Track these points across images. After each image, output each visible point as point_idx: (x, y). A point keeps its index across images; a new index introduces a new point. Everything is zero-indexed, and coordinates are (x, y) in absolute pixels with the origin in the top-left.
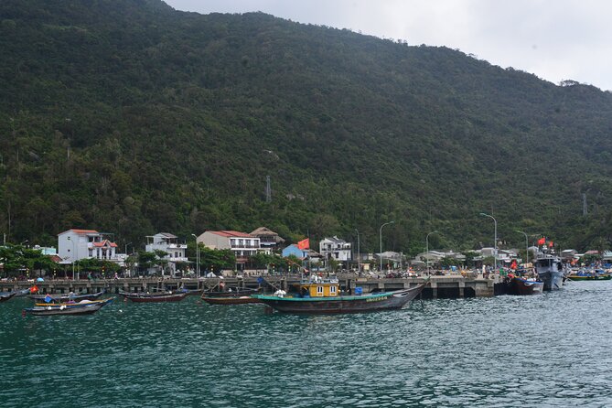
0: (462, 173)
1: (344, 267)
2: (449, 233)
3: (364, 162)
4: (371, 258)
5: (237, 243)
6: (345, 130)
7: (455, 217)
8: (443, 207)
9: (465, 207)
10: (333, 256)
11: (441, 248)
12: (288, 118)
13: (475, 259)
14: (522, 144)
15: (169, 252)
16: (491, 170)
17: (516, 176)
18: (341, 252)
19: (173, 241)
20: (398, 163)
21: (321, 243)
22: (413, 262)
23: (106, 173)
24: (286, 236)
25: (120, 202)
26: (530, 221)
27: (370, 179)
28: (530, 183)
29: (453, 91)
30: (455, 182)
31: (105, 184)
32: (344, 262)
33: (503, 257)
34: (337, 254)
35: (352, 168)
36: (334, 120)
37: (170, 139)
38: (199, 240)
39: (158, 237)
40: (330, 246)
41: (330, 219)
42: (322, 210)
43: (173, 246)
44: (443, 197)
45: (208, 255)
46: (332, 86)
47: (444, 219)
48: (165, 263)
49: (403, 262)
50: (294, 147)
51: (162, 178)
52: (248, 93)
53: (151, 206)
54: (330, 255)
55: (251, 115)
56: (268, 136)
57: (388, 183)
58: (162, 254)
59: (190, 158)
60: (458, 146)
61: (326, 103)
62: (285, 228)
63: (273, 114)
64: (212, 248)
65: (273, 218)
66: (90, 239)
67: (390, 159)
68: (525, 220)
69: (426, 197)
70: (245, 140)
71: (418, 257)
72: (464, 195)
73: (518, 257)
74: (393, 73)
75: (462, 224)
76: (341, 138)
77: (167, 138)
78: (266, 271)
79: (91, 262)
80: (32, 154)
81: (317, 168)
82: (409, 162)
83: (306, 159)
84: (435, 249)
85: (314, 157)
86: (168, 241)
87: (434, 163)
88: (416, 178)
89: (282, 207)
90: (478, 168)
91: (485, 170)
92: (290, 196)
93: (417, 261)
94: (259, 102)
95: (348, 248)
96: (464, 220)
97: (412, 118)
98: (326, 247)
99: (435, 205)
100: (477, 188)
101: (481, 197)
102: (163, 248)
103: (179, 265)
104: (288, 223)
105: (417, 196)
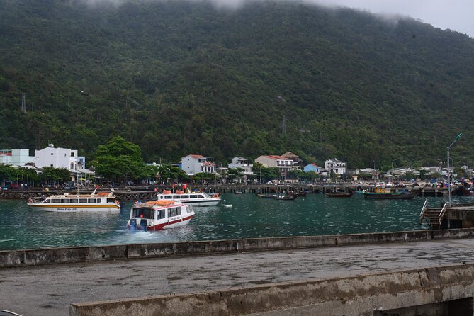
0: (413, 111)
1: (341, 178)
2: (404, 155)
3: (344, 104)
4: (357, 173)
5: (280, 163)
6: (330, 81)
7: (408, 143)
8: (400, 137)
9: (416, 137)
10: (335, 171)
11: (401, 166)
12: (289, 71)
13: (427, 174)
14: (456, 89)
15: (243, 168)
16: (433, 109)
17: (451, 113)
18: (339, 169)
19: (245, 162)
20: (368, 104)
21: (327, 162)
22: (385, 175)
23: (188, 116)
24: (304, 158)
25: (199, 135)
26: (462, 147)
27: (348, 116)
28: (462, 119)
29: (405, 49)
30: (408, 118)
31: (188, 123)
32: (341, 175)
33: (445, 173)
34: (337, 170)
35: (335, 108)
36: (322, 73)
37: (215, 90)
38: (256, 161)
39: (235, 159)
40: (332, 165)
41: (329, 146)
42: (324, 141)
43: (245, 165)
44: (399, 129)
45: (265, 170)
46: (318, 47)
47: (401, 145)
48: (242, 175)
49: (379, 175)
50: (294, 93)
51: (223, 119)
52: (259, 52)
53: (219, 138)
54: (332, 170)
55: (263, 69)
56: (276, 85)
57: (361, 119)
58: (240, 170)
59: (230, 103)
60: (410, 91)
61: (315, 60)
62: (302, 153)
63: (279, 69)
64: (266, 166)
65: (293, 145)
66: (200, 161)
67: (361, 101)
68: (458, 146)
69: (388, 129)
70: (262, 89)
71: (388, 173)
72: (414, 128)
73: (455, 173)
74: (360, 35)
75: (414, 149)
76: (327, 87)
77: (213, 88)
78: (297, 181)
79: (205, 175)
80: (134, 102)
81: (311, 108)
82: (375, 103)
83: (303, 101)
84: (398, 167)
85: (309, 101)
86: (242, 162)
87: (393, 104)
88: (381, 115)
89: (298, 139)
90: (424, 107)
91: (429, 109)
92: (302, 131)
93: (388, 175)
94: (268, 60)
95: (343, 166)
96: (415, 146)
97: (376, 70)
98: (330, 165)
99: (394, 135)
100: (423, 123)
101: (426, 129)
102: (240, 166)
103: (249, 176)
104: (303, 149)
105: (382, 128)
